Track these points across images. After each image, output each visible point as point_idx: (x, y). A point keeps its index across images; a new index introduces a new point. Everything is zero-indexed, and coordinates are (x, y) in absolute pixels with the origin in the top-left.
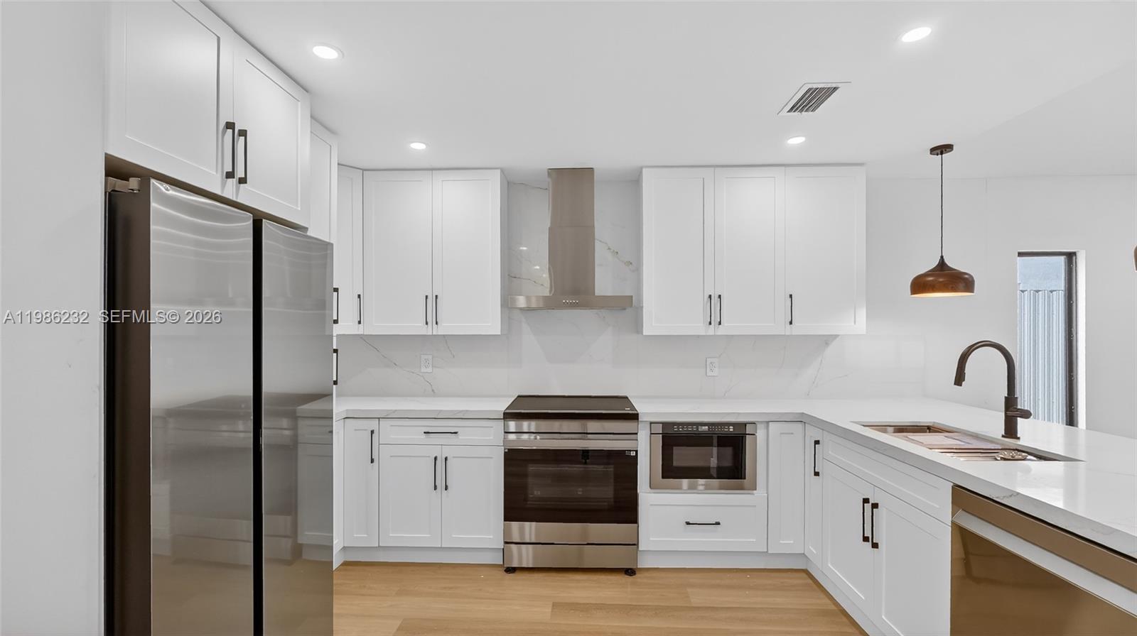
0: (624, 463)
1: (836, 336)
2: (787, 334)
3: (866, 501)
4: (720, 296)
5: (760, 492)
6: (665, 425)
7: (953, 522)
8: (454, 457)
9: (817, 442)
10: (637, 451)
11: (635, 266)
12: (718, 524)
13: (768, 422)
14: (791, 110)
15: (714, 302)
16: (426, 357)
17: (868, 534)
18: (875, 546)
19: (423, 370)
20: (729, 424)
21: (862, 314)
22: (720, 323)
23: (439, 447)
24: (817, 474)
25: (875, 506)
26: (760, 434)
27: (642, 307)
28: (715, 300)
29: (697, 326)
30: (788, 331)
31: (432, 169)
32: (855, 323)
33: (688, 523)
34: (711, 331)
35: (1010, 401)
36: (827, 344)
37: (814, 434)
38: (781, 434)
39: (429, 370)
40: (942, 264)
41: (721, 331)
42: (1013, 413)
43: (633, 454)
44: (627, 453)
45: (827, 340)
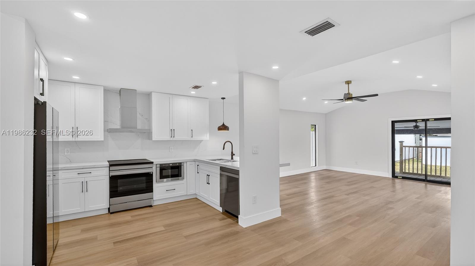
0: (149, 176)
1: (203, 140)
2: (191, 140)
3: (207, 175)
4: (174, 130)
5: (185, 180)
6: (160, 165)
7: (220, 174)
8: (90, 181)
9: (198, 165)
10: (153, 172)
11: (149, 120)
12: (175, 189)
13: (187, 162)
14: (192, 88)
15: (172, 131)
16: (67, 149)
17: (208, 182)
18: (209, 184)
19: (66, 154)
20: (177, 163)
21: (208, 135)
22: (174, 137)
23: (82, 178)
24: (198, 173)
25: (209, 175)
26: (185, 165)
27: (152, 132)
28: (173, 131)
29: (167, 137)
30: (191, 139)
31: (75, 83)
32: (206, 137)
33: (167, 190)
34: (172, 139)
35: (232, 152)
36: (201, 142)
37: (197, 163)
38: (190, 165)
39: (69, 154)
40: (223, 124)
41: (174, 139)
42: (233, 154)
43: (152, 173)
44: (150, 173)
45: (201, 141)
